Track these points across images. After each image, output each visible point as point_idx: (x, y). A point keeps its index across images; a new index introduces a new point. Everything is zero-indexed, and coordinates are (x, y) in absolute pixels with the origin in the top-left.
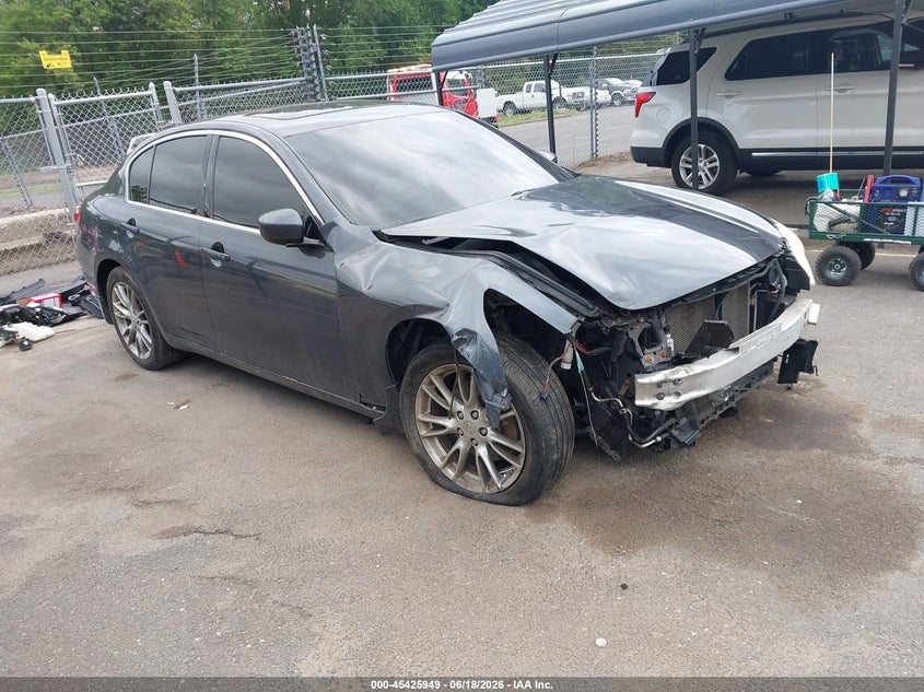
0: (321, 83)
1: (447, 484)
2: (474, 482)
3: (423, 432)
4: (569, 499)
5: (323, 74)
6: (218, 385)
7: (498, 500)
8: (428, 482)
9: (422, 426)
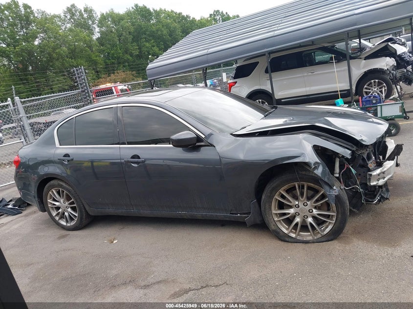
0: (88, 92)
1: (292, 240)
2: (306, 236)
3: (276, 219)
4: (350, 232)
5: (88, 88)
6: (122, 229)
7: (323, 240)
8: (280, 242)
9: (275, 216)
